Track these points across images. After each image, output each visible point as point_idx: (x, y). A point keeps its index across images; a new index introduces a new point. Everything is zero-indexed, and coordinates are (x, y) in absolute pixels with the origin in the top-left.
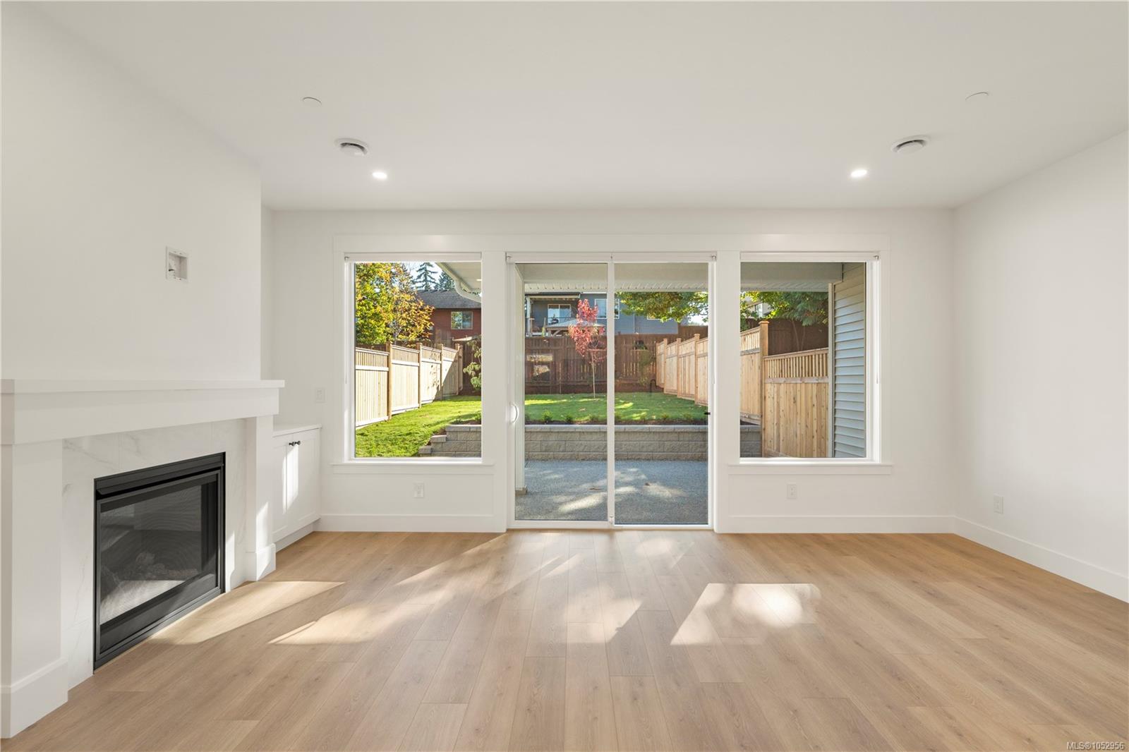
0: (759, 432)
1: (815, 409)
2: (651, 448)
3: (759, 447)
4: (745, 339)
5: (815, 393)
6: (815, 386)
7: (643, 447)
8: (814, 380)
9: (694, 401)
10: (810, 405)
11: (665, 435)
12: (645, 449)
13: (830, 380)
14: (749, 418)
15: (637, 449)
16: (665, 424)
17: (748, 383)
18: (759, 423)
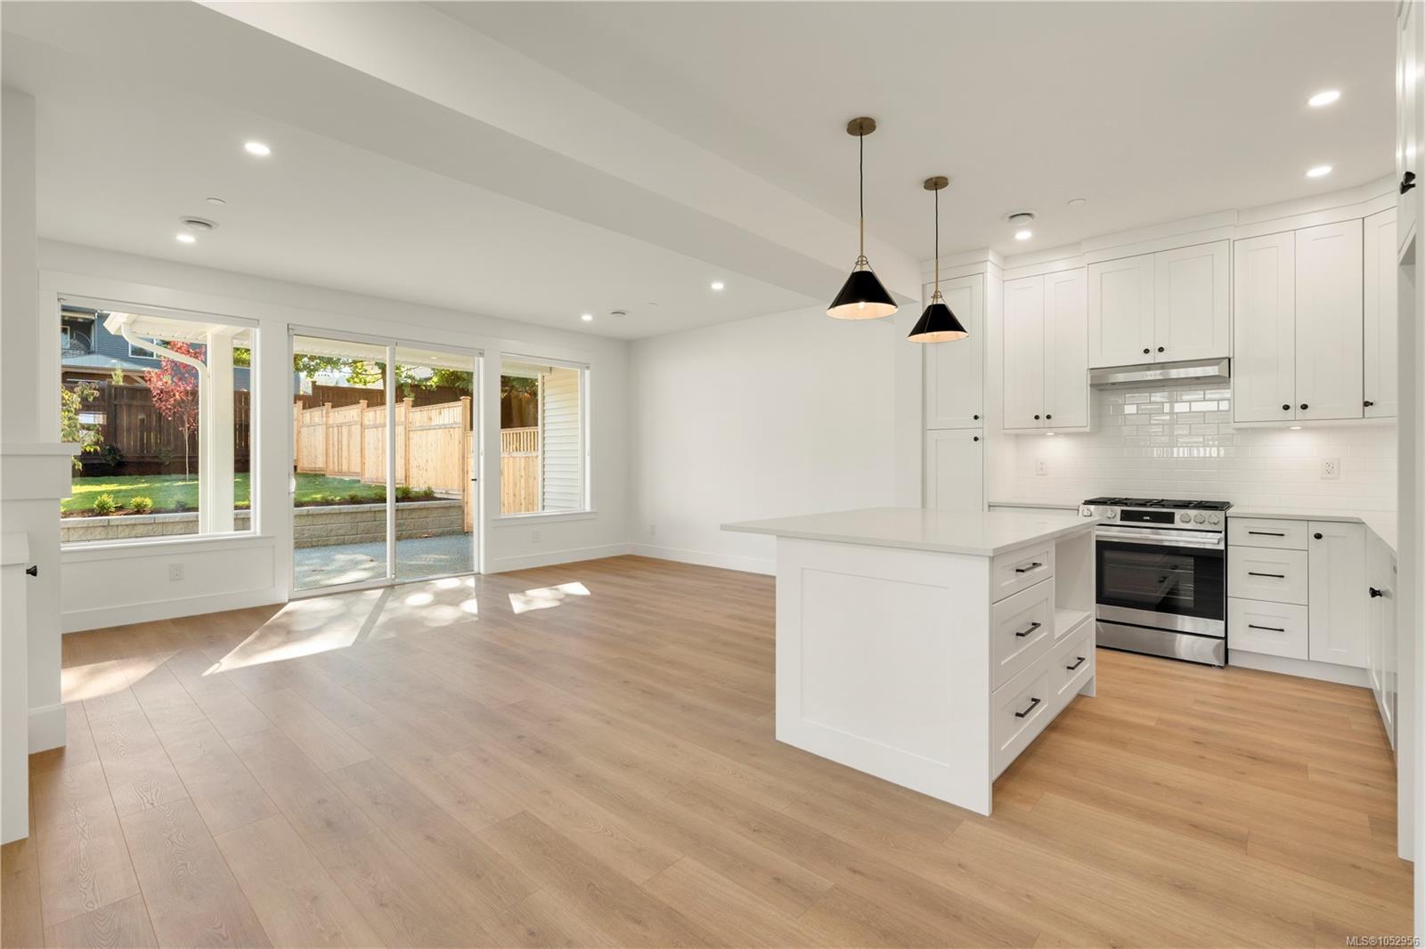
0: (460, 507)
1: (523, 480)
2: (341, 532)
3: (460, 521)
4: (440, 413)
5: (523, 466)
6: (523, 460)
7: (332, 530)
8: (521, 454)
9: (359, 481)
10: (518, 477)
11: (359, 515)
12: (334, 533)
13: (540, 453)
14: (447, 493)
15: (324, 534)
16: (354, 503)
17: (445, 457)
18: (460, 497)
